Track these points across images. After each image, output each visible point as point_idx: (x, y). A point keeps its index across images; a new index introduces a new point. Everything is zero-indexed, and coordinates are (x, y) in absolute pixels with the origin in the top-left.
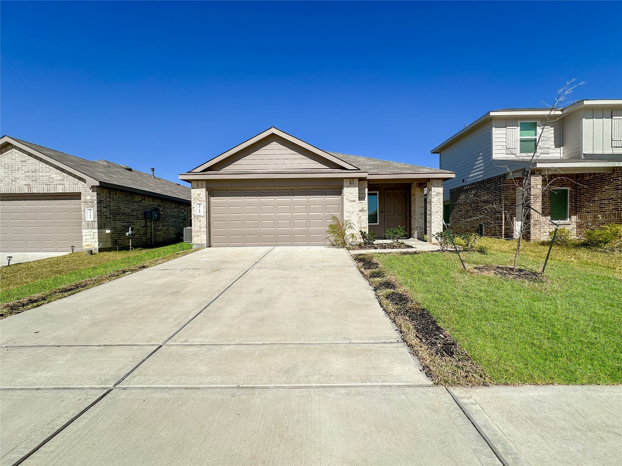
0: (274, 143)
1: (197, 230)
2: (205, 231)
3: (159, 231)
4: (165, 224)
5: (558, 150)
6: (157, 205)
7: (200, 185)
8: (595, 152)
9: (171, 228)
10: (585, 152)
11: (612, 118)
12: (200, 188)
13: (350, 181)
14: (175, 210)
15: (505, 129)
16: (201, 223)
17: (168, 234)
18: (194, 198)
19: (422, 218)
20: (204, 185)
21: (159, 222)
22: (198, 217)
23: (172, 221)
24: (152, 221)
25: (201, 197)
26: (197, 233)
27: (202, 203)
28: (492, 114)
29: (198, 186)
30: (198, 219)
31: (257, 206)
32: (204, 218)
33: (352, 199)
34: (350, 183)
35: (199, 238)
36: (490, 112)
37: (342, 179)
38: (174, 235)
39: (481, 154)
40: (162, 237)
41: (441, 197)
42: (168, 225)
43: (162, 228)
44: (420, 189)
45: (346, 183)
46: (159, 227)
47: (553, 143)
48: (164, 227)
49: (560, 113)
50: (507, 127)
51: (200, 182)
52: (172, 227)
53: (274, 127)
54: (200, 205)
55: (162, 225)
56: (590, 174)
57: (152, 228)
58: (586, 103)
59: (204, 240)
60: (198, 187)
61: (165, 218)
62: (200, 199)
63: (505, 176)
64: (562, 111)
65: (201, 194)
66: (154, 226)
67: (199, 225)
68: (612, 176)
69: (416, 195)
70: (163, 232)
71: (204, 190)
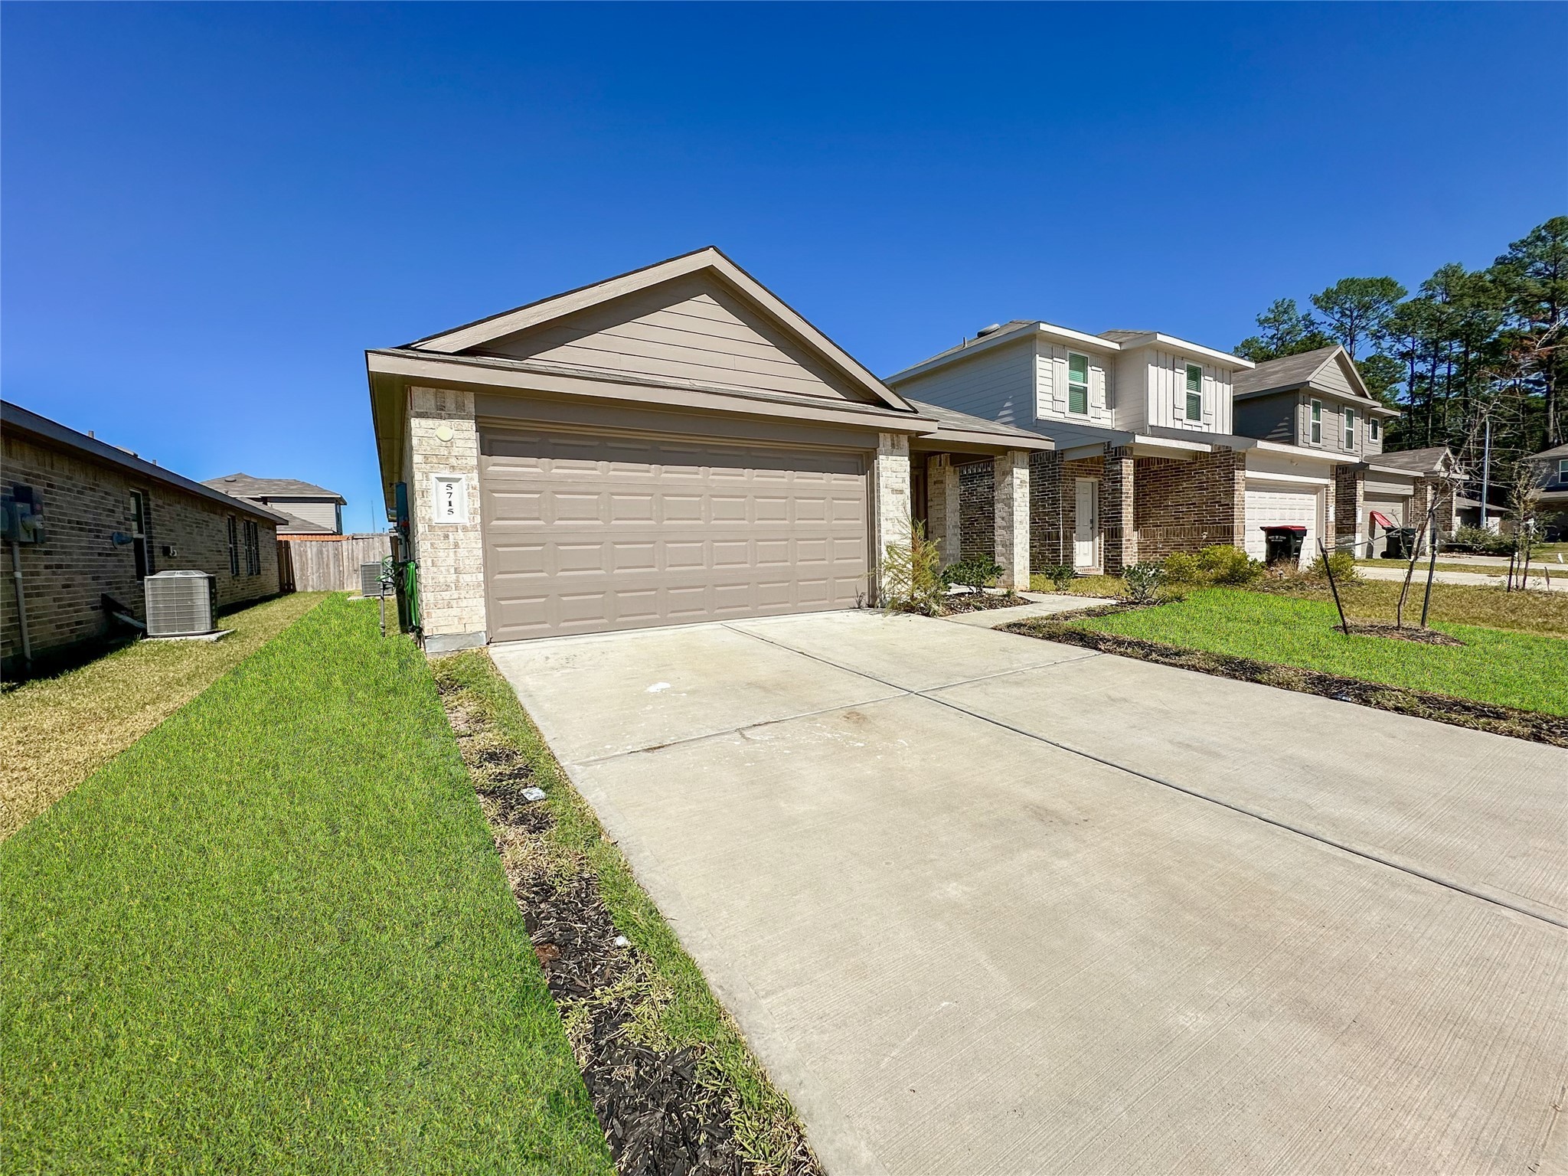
0: (705, 297)
1: (442, 580)
2: (479, 585)
3: (38, 595)
4: (55, 560)
5: (1108, 414)
6: (23, 473)
7: (450, 405)
8: (1160, 425)
9: (79, 579)
10: (1152, 421)
11: (1174, 370)
12: (450, 417)
13: (892, 440)
14: (87, 499)
15: (1051, 361)
16: (462, 552)
17: (70, 605)
18: (426, 457)
19: (956, 535)
20: (471, 407)
21: (35, 552)
22: (446, 531)
23: (82, 548)
24: (17, 549)
25: (455, 452)
26: (446, 595)
27: (463, 477)
28: (1043, 327)
29: (442, 408)
30: (446, 537)
31: (652, 495)
32: (472, 534)
33: (897, 487)
34: (893, 445)
35: (454, 612)
36: (1040, 322)
37: (877, 431)
38: (93, 608)
39: (1007, 404)
40: (51, 622)
41: (1027, 490)
42: (68, 566)
43: (47, 580)
44: (952, 469)
45: (885, 441)
46: (38, 574)
47: (1103, 400)
48: (54, 573)
49: (1117, 346)
50: (1055, 359)
51: (450, 394)
52: (82, 573)
53: (715, 249)
54: (454, 485)
55: (46, 567)
56: (1160, 461)
57: (14, 581)
58: (1160, 337)
59: (475, 618)
60: (440, 412)
61: (55, 533)
62: (453, 461)
63: (1062, 454)
64: (1120, 344)
65: (460, 443)
66: (24, 574)
67: (451, 561)
68: (1194, 467)
69: (947, 482)
70: (55, 600)
71: (470, 425)
